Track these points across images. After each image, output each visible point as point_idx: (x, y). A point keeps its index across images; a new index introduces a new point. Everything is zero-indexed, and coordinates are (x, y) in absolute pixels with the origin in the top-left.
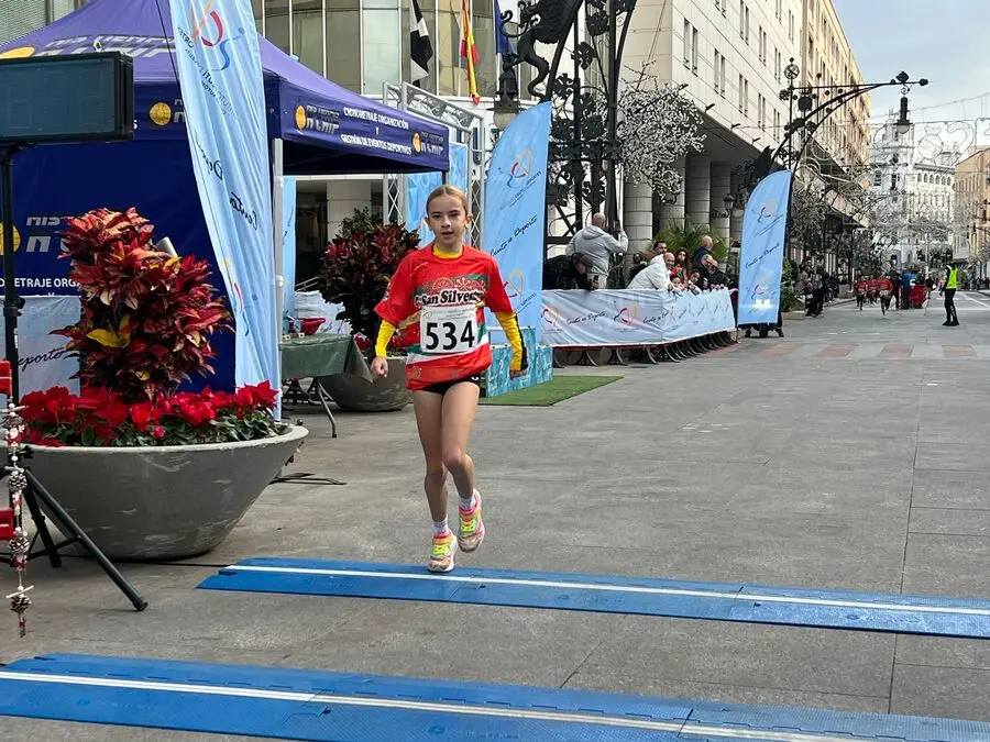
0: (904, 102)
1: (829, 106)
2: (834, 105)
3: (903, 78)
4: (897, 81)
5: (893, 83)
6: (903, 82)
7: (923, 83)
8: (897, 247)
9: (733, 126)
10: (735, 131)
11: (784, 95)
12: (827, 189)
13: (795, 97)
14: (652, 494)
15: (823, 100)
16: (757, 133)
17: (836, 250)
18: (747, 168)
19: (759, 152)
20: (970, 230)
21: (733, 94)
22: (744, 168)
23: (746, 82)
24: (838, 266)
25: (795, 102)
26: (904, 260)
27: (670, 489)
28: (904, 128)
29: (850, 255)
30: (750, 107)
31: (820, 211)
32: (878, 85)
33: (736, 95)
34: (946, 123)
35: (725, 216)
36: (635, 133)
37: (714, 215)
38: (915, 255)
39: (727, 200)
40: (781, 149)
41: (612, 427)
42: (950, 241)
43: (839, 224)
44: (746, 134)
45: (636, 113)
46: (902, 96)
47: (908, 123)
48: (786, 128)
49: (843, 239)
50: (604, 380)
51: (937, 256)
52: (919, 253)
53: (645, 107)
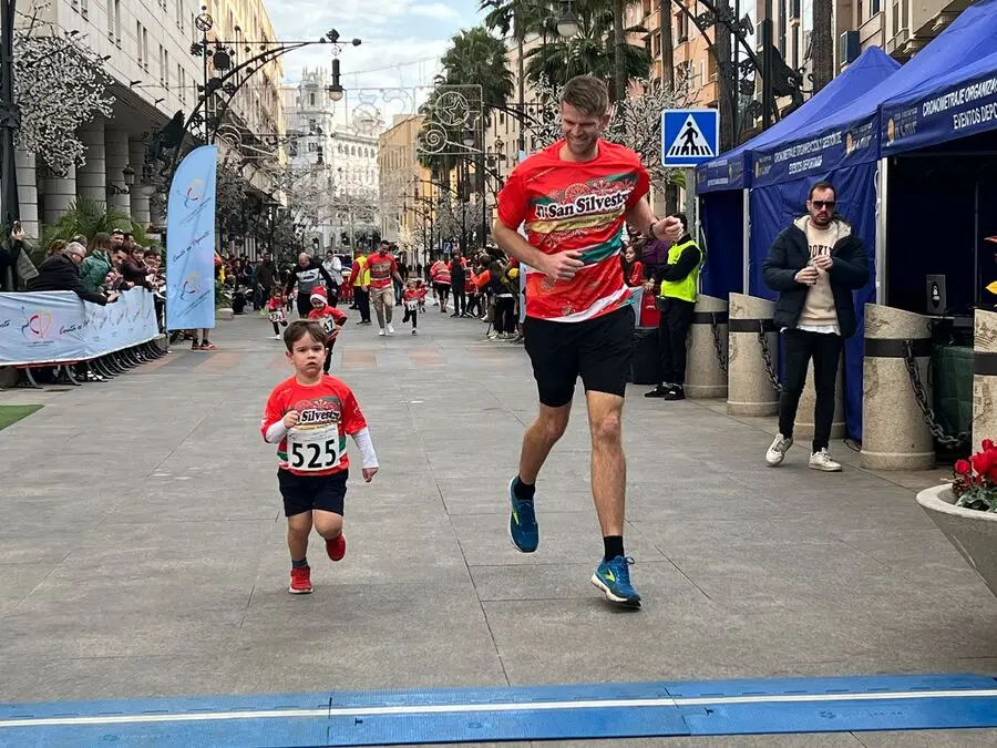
0: (336, 64)
1: (250, 65)
3: (334, 36)
4: (327, 39)
5: (323, 41)
6: (334, 41)
7: (357, 43)
8: (320, 229)
9: (132, 83)
10: (135, 89)
11: (196, 49)
12: (245, 162)
13: (210, 53)
14: (156, 573)
15: (243, 57)
16: (160, 93)
17: (256, 232)
18: (156, 136)
19: (168, 118)
20: (401, 211)
21: (130, 43)
22: (151, 136)
23: (145, 30)
24: (258, 251)
25: (210, 59)
26: (326, 243)
27: (174, 564)
28: (336, 94)
29: (269, 238)
30: (151, 61)
31: (240, 189)
32: (306, 44)
33: (134, 45)
34: (382, 90)
35: (124, 192)
36: (28, 92)
37: (111, 190)
38: (338, 238)
39: (126, 173)
40: (196, 114)
41: (63, 478)
42: (377, 222)
43: (258, 202)
44: (148, 94)
45: (27, 67)
46: (334, 58)
47: (340, 89)
48: (200, 89)
49: (261, 220)
50: (22, 410)
51: (363, 239)
52: (343, 235)
53: (40, 60)
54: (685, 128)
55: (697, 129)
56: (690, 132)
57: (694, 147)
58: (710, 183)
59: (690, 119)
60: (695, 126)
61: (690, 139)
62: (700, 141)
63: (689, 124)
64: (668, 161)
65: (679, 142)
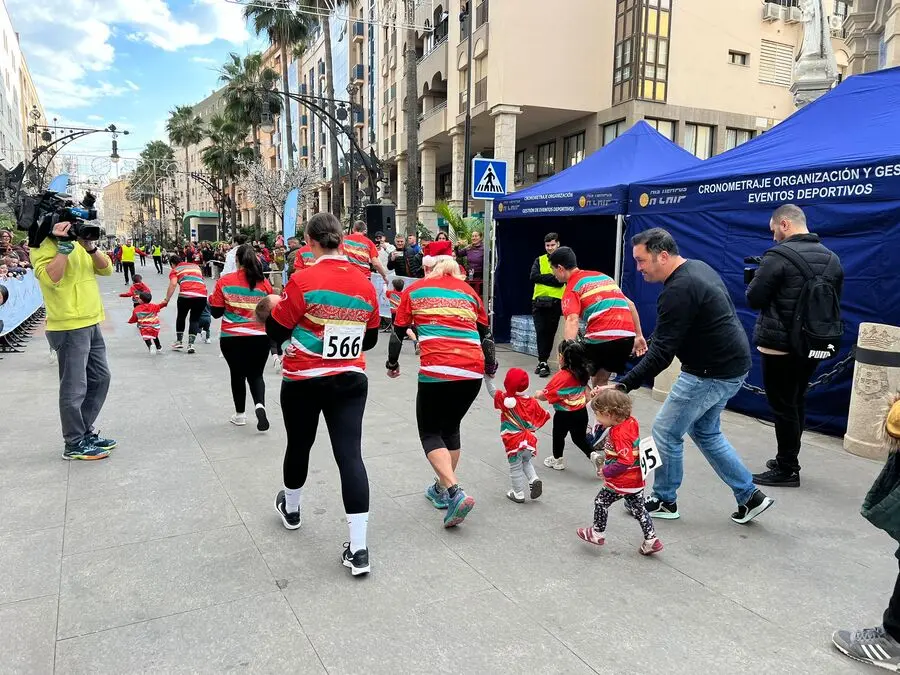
0: (115, 143)
1: (63, 140)
2: (66, 140)
3: (113, 127)
4: (109, 130)
5: (106, 130)
6: (113, 131)
7: (126, 133)
11: (31, 129)
13: (39, 132)
15: (60, 136)
32: (95, 131)
46: (113, 140)
47: (118, 157)
48: (34, 151)
54: (487, 172)
55: (494, 174)
56: (490, 175)
57: (492, 186)
58: (525, 211)
59: (490, 166)
60: (493, 171)
61: (490, 181)
62: (496, 182)
63: (490, 170)
64: (476, 195)
65: (483, 182)
